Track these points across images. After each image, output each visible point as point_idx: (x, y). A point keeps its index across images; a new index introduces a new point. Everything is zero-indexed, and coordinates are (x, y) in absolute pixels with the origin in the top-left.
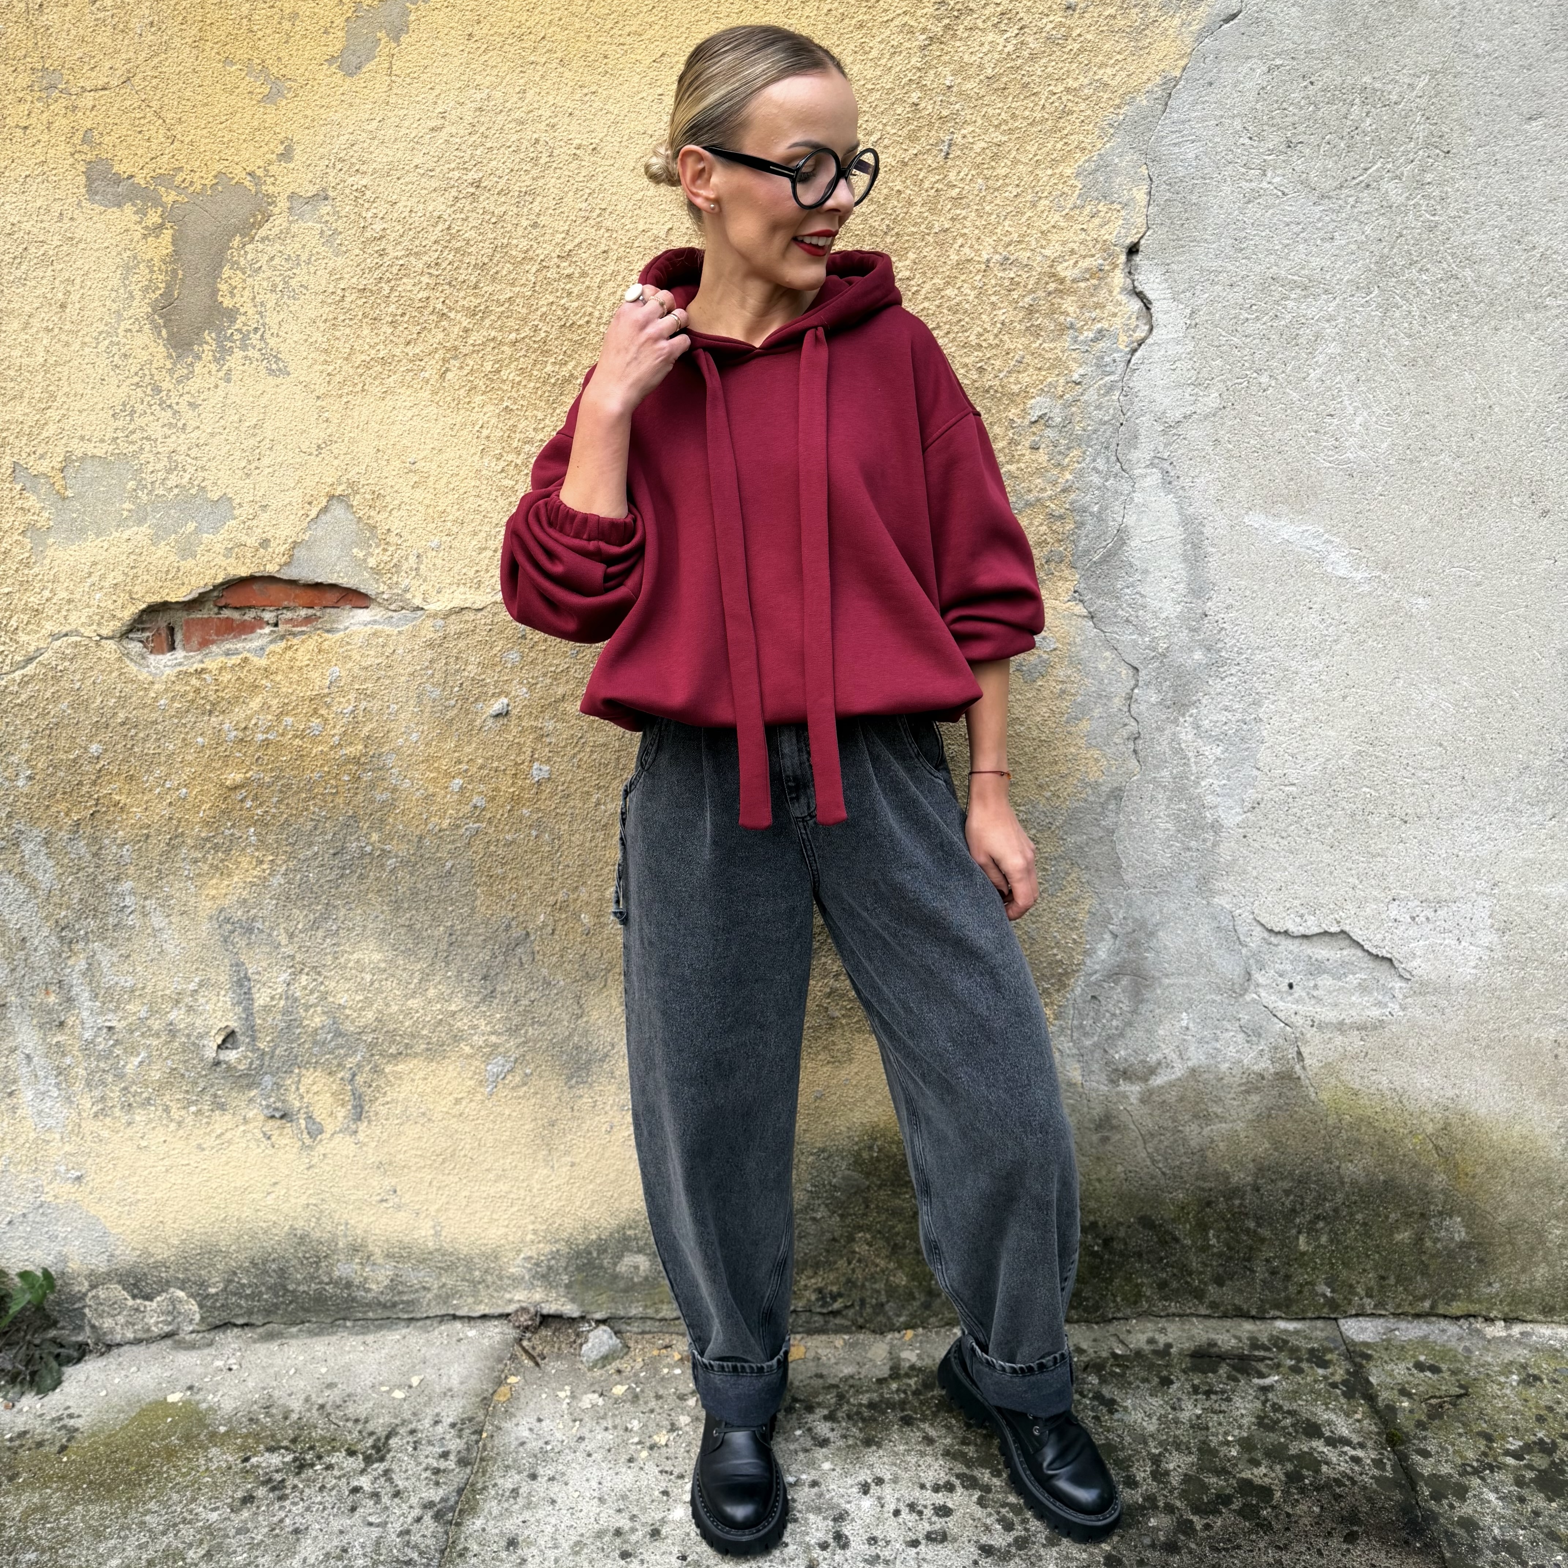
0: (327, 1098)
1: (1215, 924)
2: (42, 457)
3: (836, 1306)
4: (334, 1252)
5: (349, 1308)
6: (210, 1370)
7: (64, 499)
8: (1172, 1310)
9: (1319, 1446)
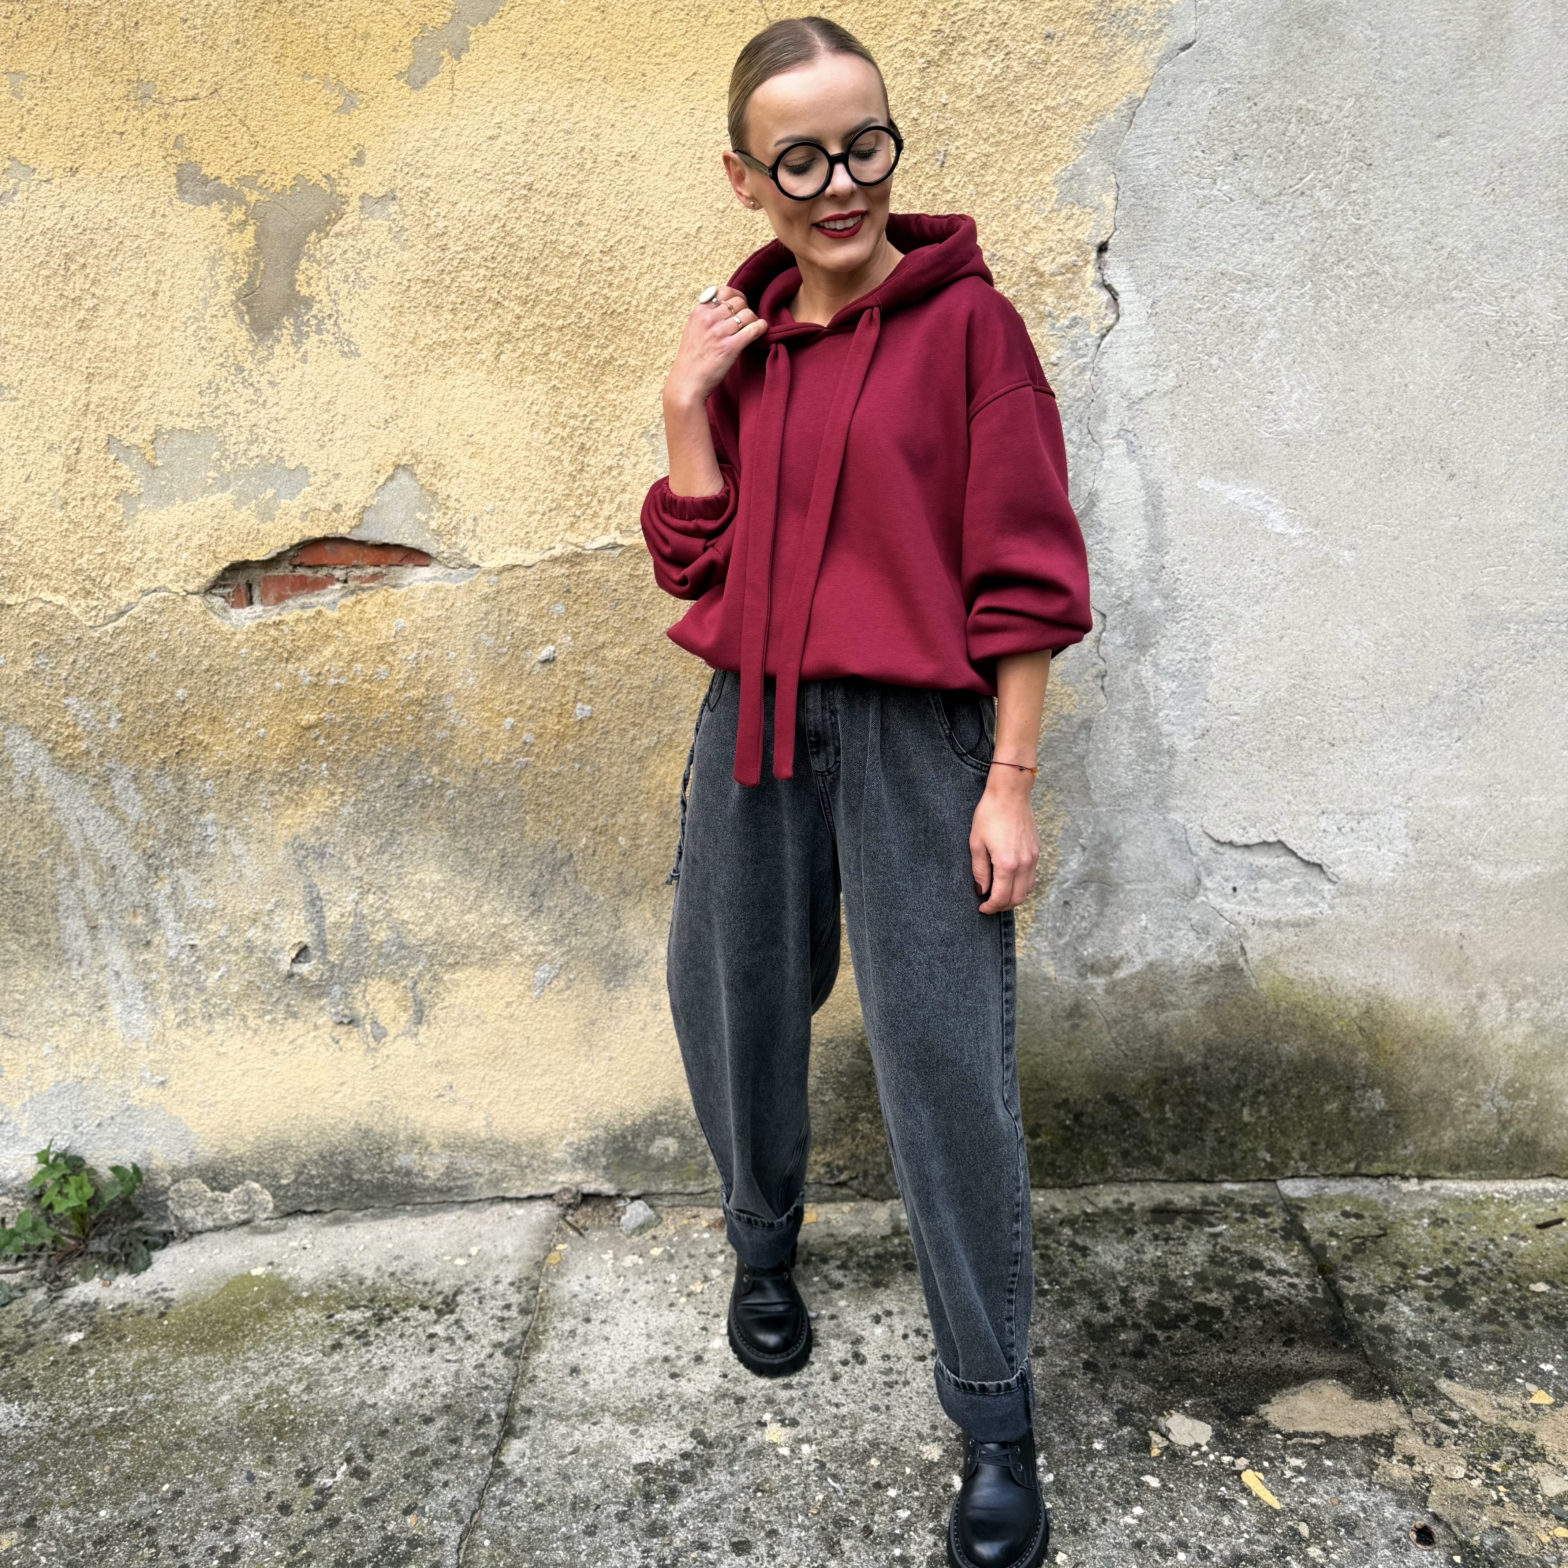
0: (391, 1004)
1: (1170, 837)
2: (134, 430)
3: (843, 1177)
4: (395, 1144)
5: (408, 1194)
6: (286, 1249)
7: (154, 468)
8: (1134, 1176)
9: (1262, 1276)
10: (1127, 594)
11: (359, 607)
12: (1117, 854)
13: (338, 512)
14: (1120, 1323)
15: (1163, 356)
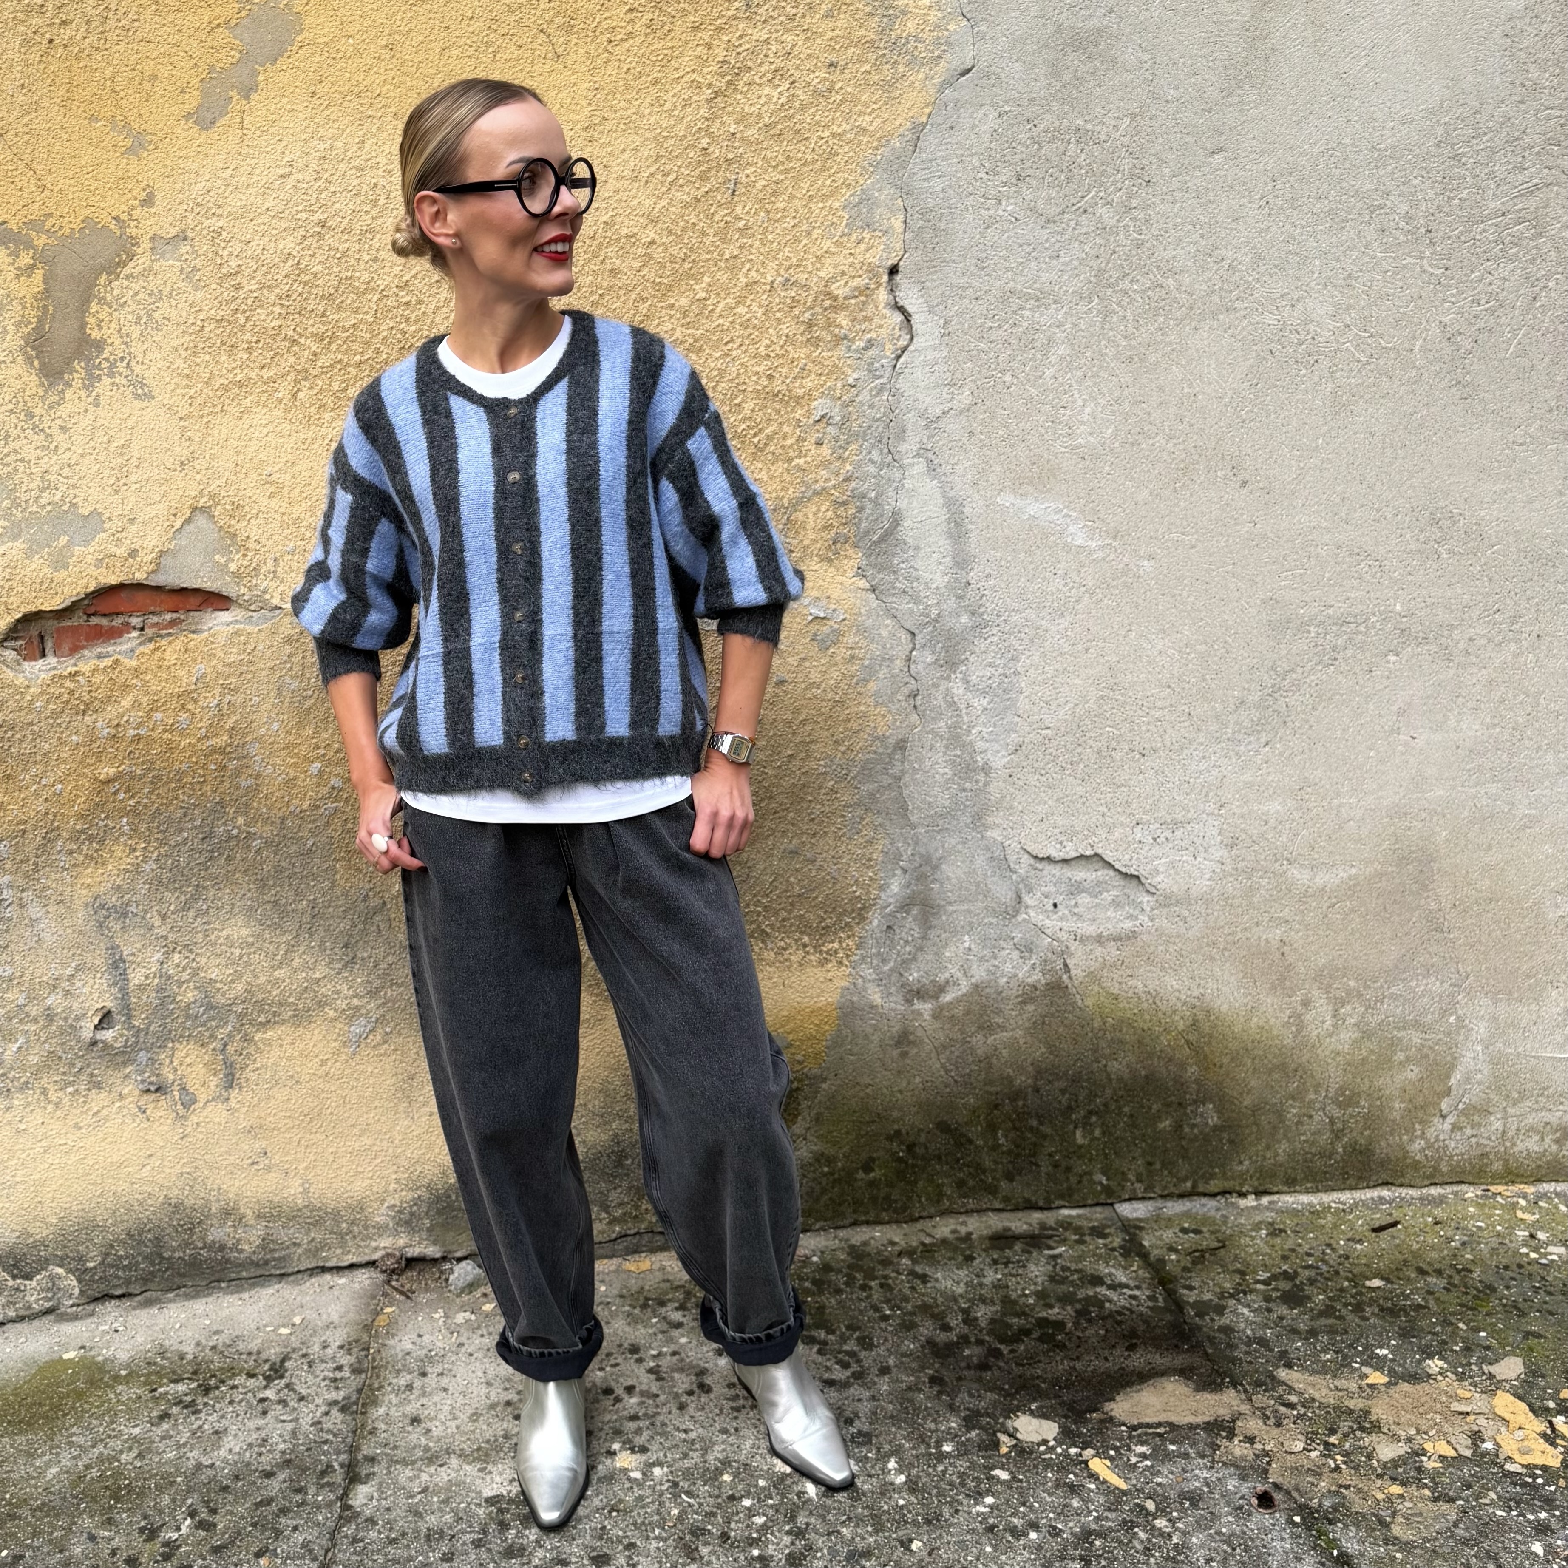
0: (200, 1069)
1: (989, 855)
4: (207, 1217)
5: (222, 1270)
6: (97, 1333)
8: (971, 1207)
9: (1103, 1291)
10: (934, 613)
11: (158, 654)
12: (938, 875)
13: (134, 558)
14: (964, 1340)
15: (958, 375)
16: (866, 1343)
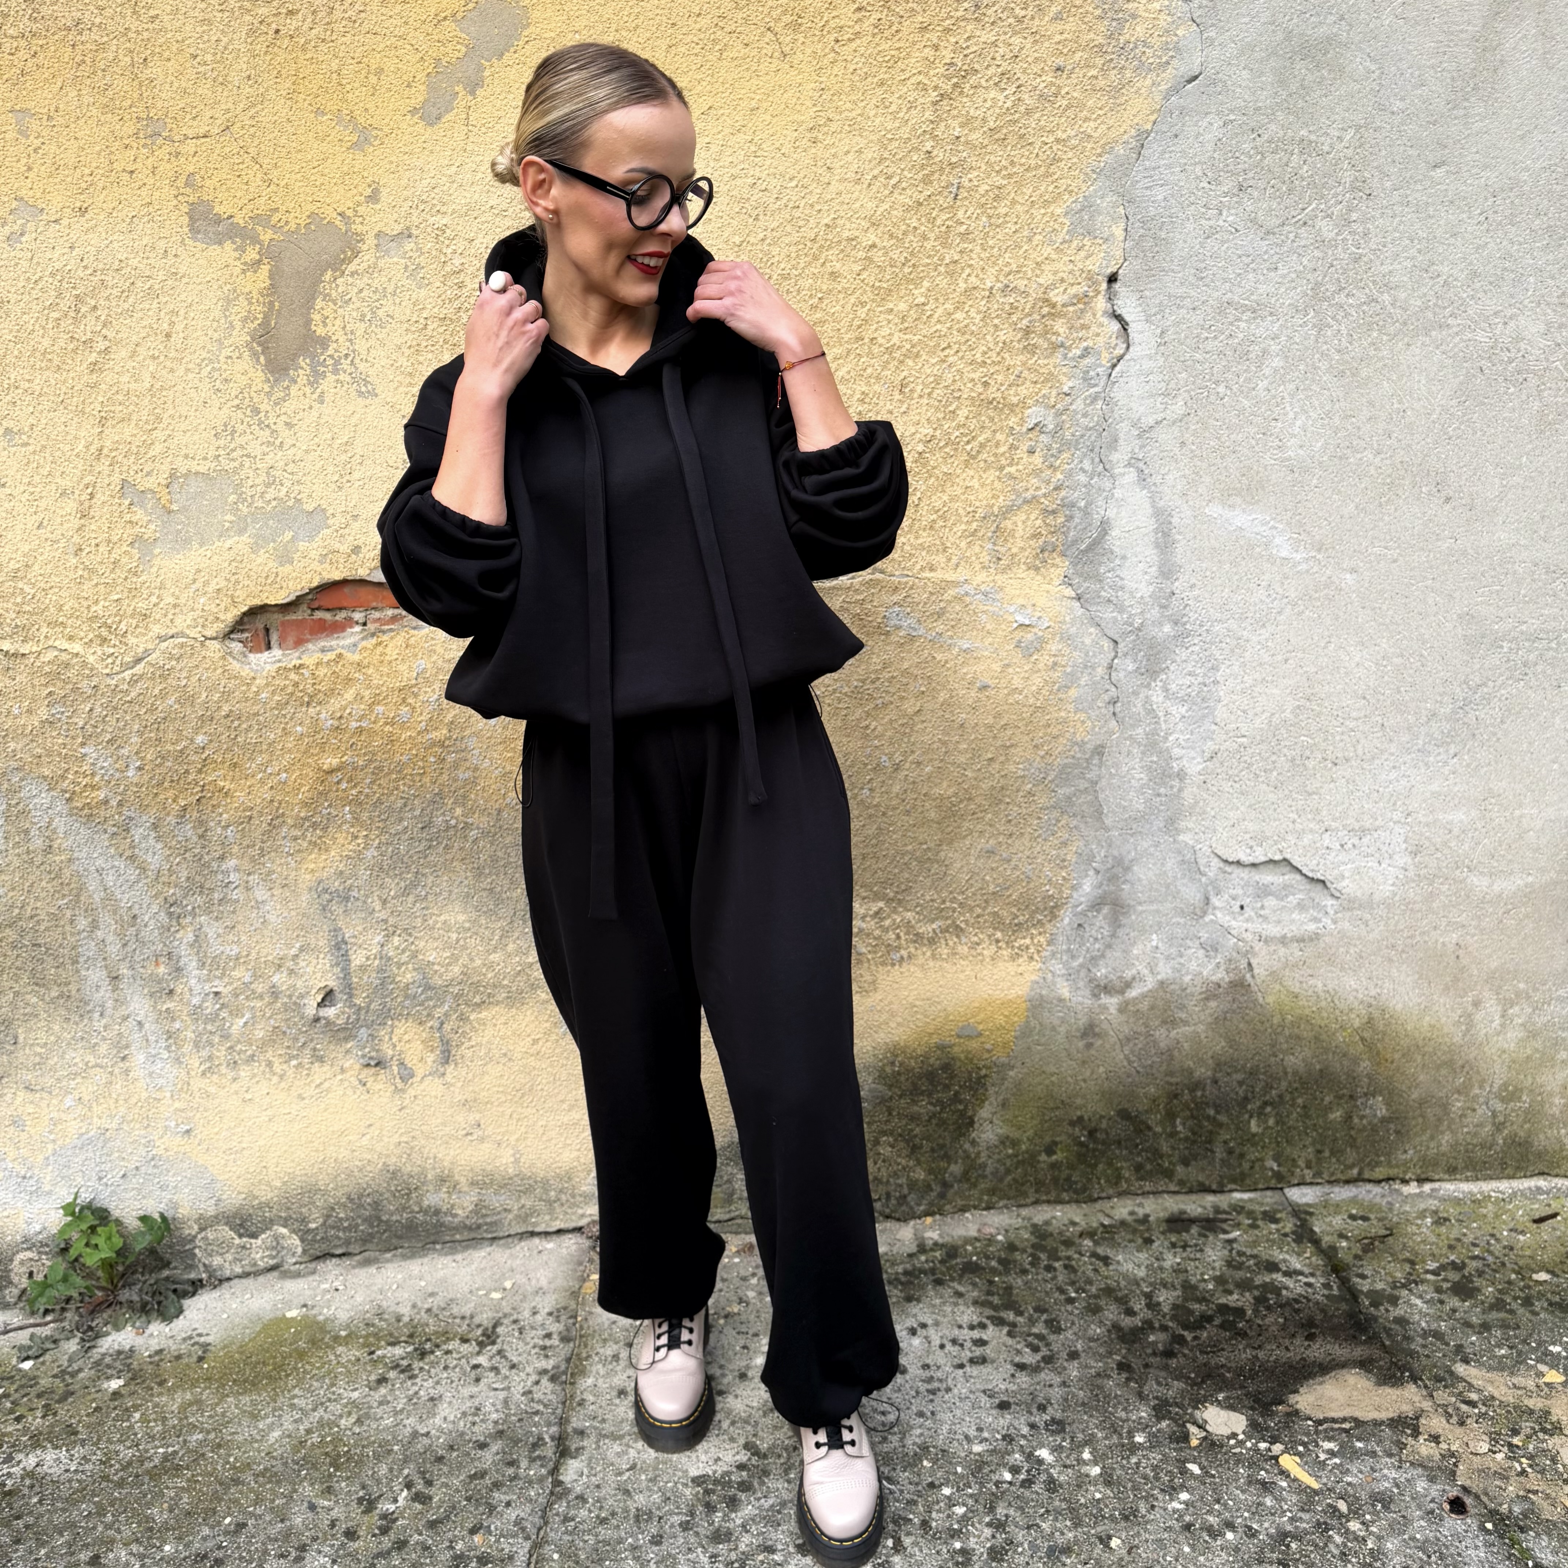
0: (417, 1045)
1: (1180, 858)
2: (148, 474)
4: (423, 1184)
5: (437, 1233)
6: (319, 1291)
7: (170, 512)
9: (1278, 1277)
10: (1138, 621)
11: (380, 649)
12: (1129, 876)
13: (357, 554)
14: (1148, 1325)
15: (1172, 385)
16: (1054, 1326)
